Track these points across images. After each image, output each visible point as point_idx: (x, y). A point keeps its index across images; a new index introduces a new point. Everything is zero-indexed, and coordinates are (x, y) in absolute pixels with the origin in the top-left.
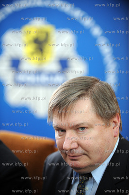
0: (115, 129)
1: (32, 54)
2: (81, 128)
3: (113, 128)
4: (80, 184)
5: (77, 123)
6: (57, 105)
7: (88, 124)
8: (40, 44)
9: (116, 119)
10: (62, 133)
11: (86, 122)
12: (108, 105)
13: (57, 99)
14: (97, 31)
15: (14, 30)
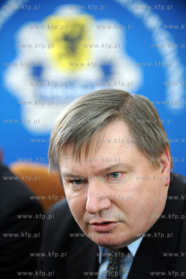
0: (165, 172)
1: (61, 56)
2: (112, 174)
3: (162, 172)
4: (110, 265)
5: (107, 165)
6: (70, 138)
7: (126, 166)
8: (72, 42)
9: (164, 157)
10: (79, 186)
11: (121, 162)
12: (154, 132)
13: (69, 129)
14: (153, 22)
15: (32, 24)
